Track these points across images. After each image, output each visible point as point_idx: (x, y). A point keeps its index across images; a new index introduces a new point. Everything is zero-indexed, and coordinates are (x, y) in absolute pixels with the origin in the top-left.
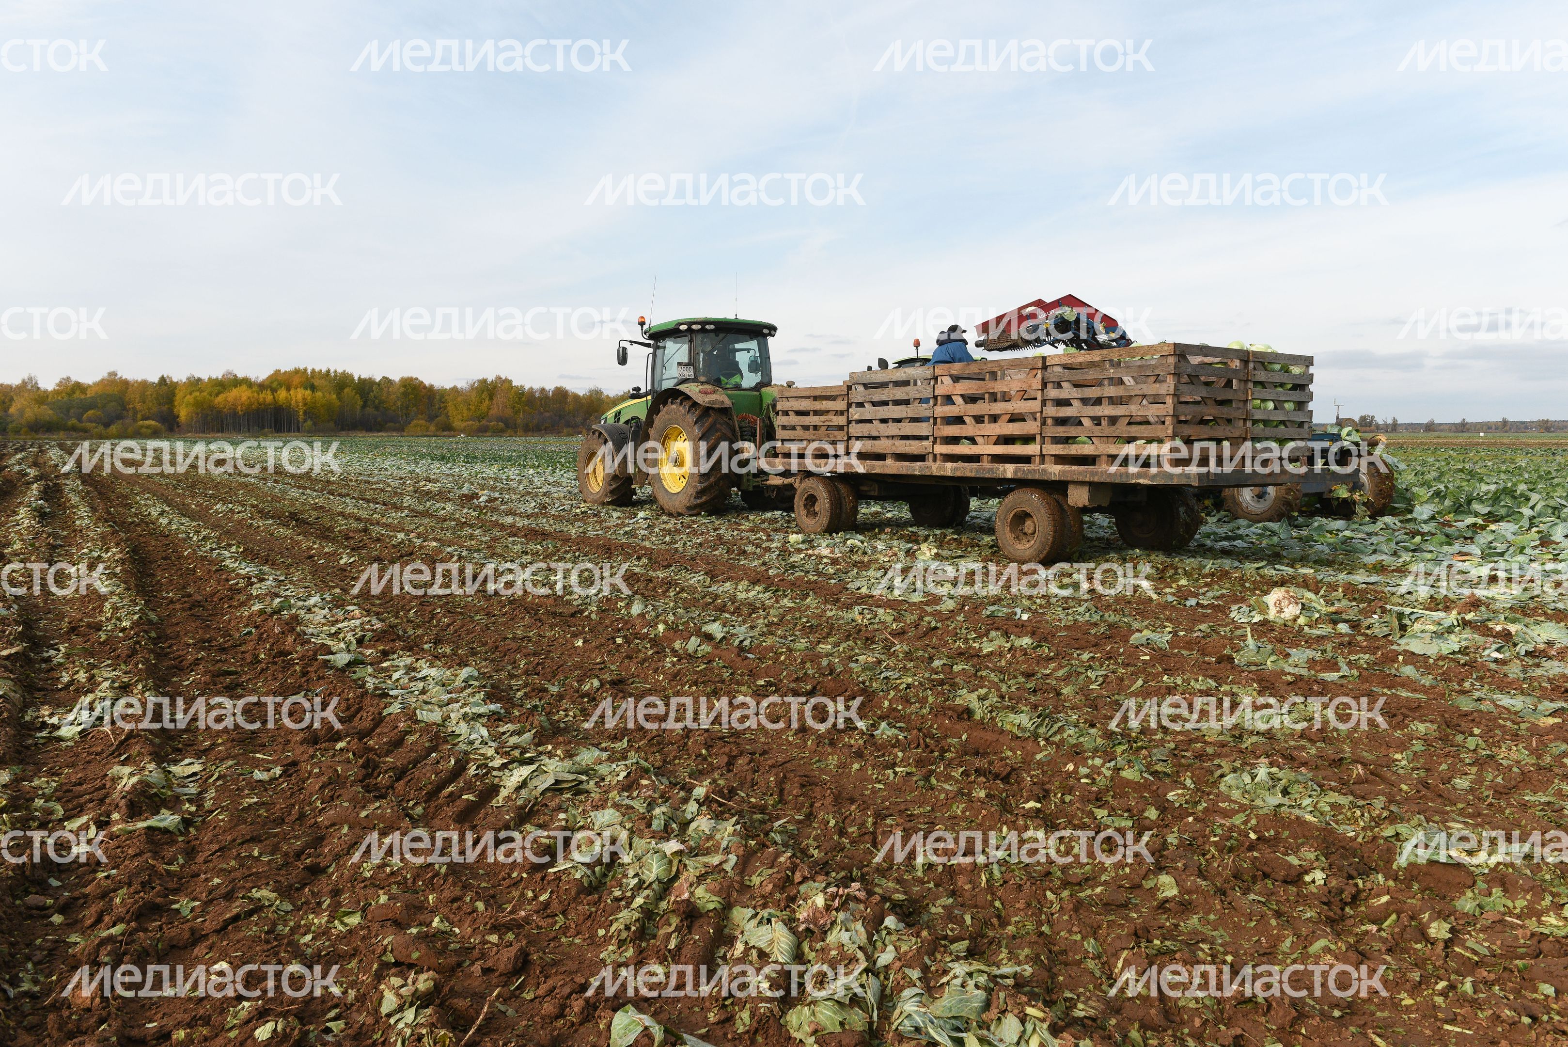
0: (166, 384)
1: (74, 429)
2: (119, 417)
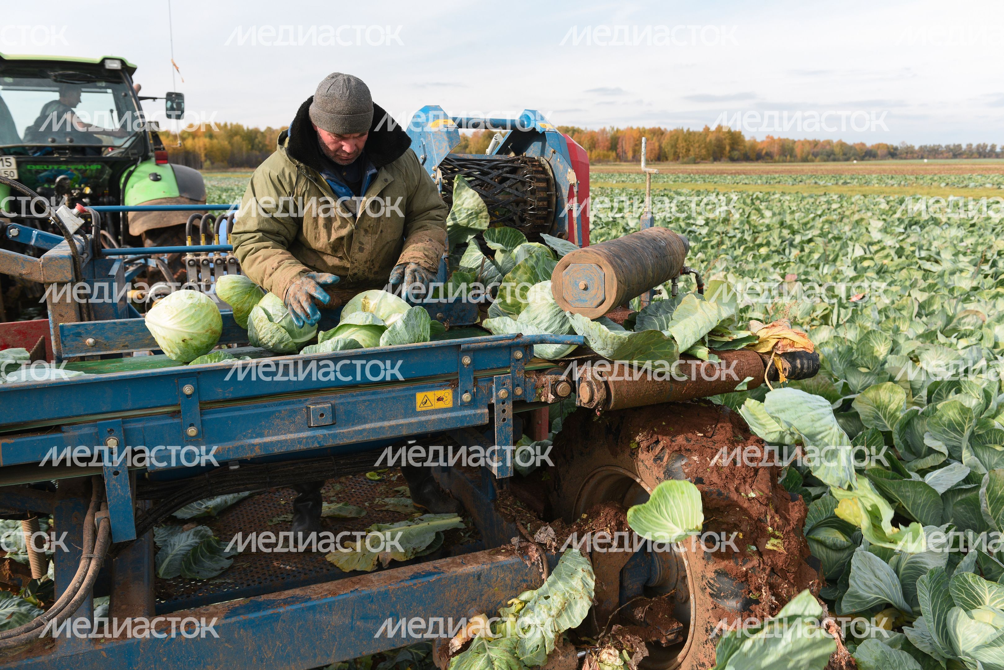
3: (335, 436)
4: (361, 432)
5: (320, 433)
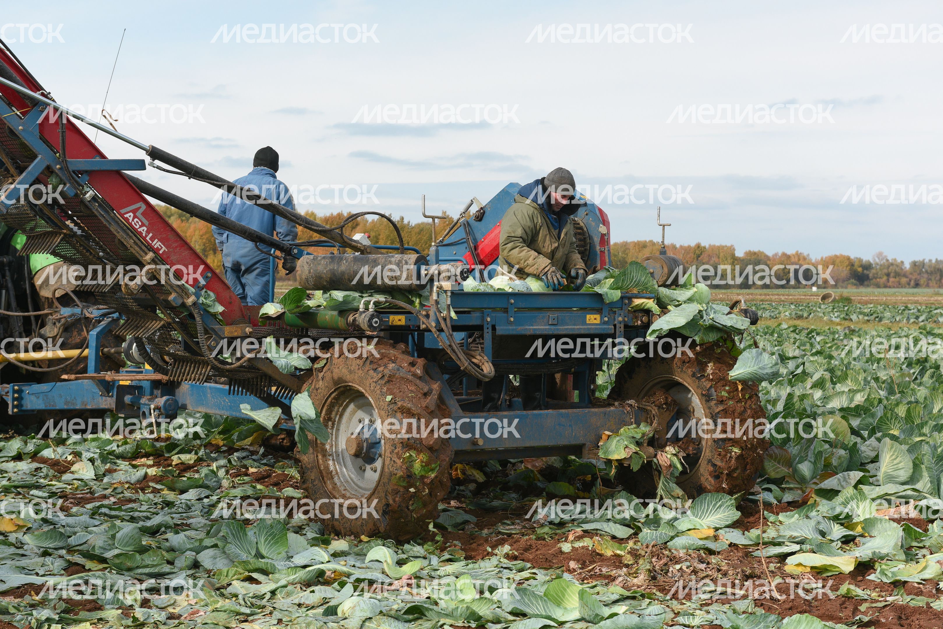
3: (558, 329)
4: (567, 329)
5: (552, 327)
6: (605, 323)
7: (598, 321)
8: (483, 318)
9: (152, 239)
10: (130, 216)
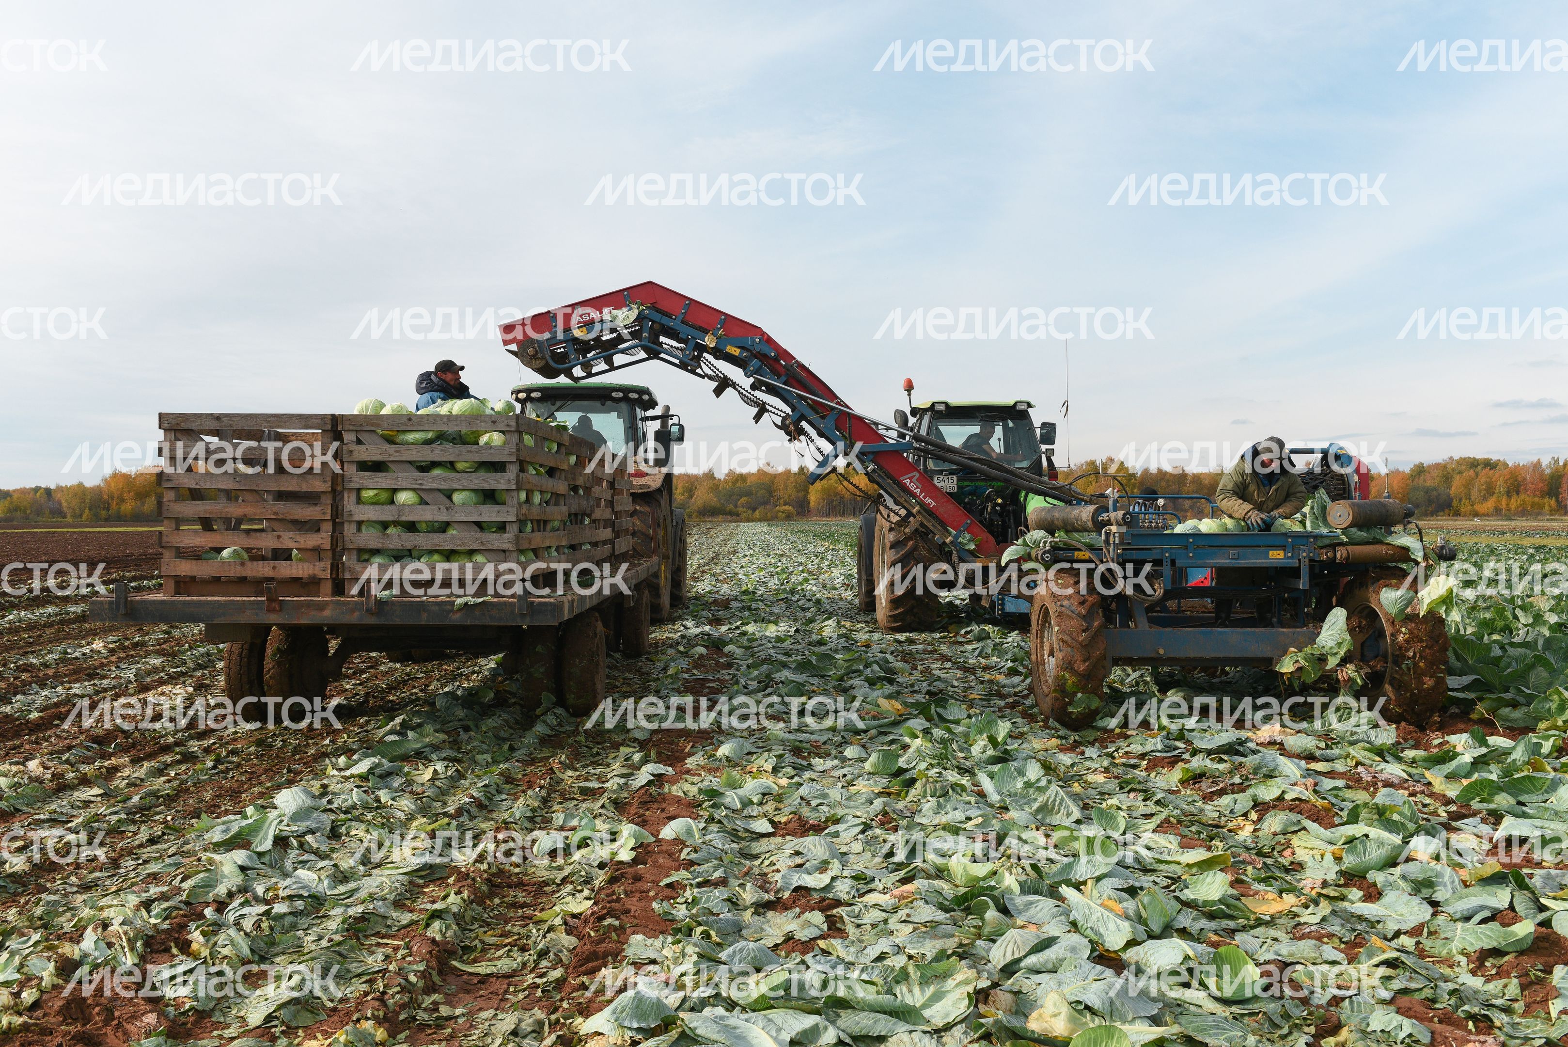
0: (804, 473)
1: (730, 513)
2: (765, 503)
6: (1289, 558)
7: (1282, 556)
8: (1162, 554)
9: (925, 497)
10: (907, 482)
